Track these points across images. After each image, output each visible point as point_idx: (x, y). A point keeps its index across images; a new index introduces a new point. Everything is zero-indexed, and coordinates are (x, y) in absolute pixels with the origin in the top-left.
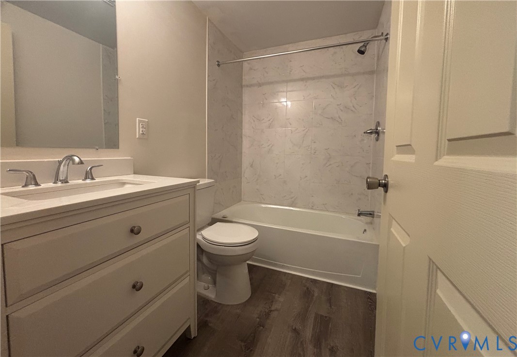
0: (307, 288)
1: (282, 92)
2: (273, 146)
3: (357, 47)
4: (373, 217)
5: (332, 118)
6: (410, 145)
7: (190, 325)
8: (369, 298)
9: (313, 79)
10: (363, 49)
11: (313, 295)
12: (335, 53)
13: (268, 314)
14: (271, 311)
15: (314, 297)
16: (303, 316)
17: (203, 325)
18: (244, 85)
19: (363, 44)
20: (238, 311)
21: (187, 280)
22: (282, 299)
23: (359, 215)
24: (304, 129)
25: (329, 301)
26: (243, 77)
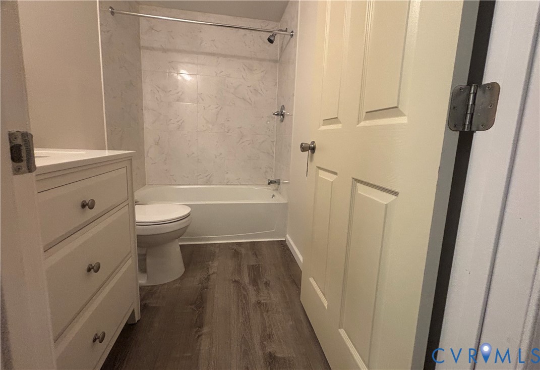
0: (235, 251)
1: (182, 62)
2: (183, 122)
3: (268, 35)
4: (279, 184)
5: (243, 98)
6: (337, 118)
7: (134, 310)
8: (281, 244)
9: (225, 56)
10: (272, 39)
11: (241, 254)
12: (245, 35)
13: (208, 279)
14: (209, 275)
15: (243, 255)
16: (239, 270)
17: (144, 307)
18: (142, 46)
19: (271, 34)
20: (177, 285)
21: (130, 262)
22: (216, 264)
23: (269, 184)
24: (217, 106)
25: (255, 254)
26: (141, 36)
